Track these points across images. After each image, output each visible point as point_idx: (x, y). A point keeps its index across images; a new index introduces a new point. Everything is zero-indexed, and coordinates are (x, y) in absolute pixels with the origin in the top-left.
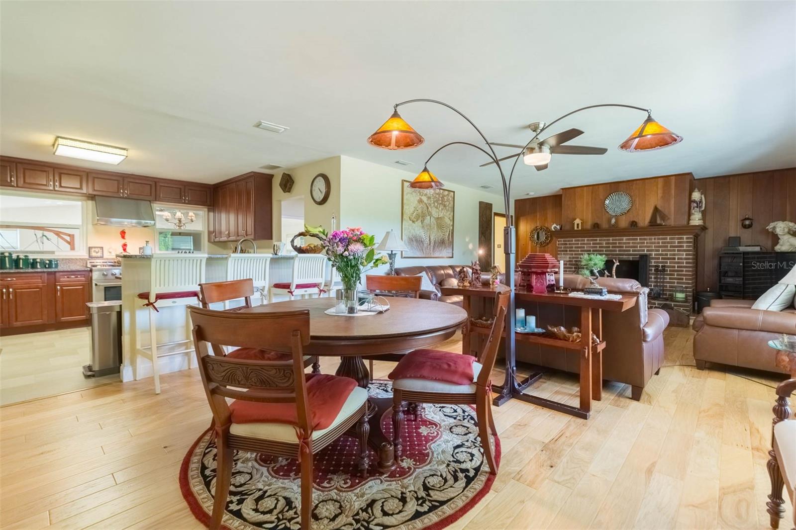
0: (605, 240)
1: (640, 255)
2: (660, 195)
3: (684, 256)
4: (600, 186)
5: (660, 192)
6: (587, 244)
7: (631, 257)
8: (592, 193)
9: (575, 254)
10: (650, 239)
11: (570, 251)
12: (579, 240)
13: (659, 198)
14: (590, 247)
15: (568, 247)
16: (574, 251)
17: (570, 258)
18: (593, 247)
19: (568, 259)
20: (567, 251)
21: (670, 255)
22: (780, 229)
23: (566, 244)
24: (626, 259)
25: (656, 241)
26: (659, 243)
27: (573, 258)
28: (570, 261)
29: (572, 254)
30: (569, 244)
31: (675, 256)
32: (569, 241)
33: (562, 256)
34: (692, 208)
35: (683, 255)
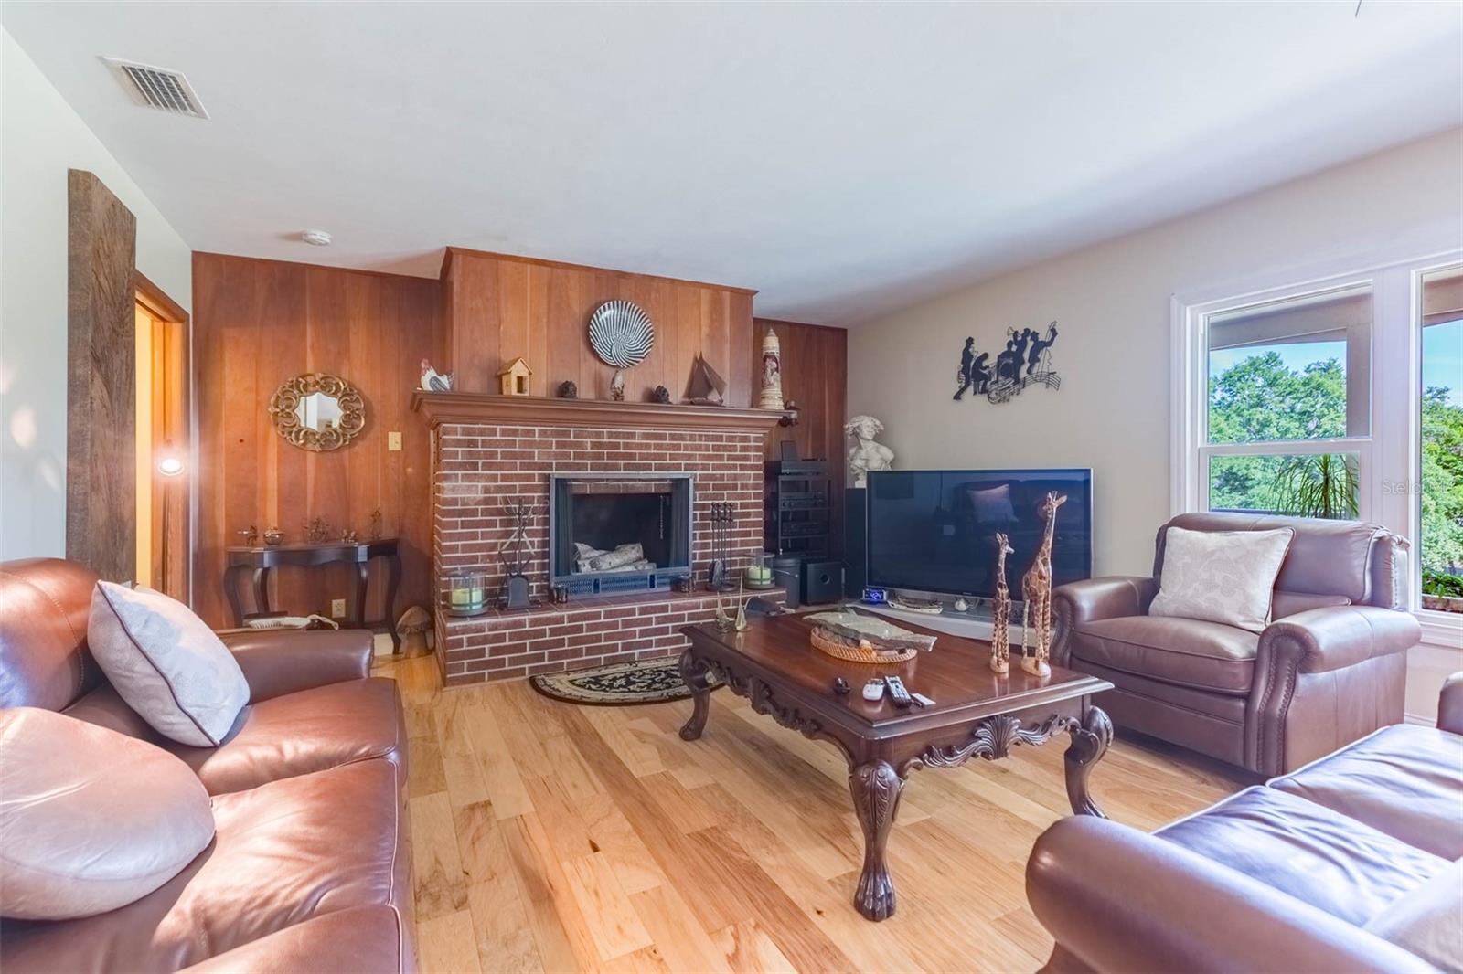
0: (589, 435)
1: (671, 480)
2: (705, 330)
3: (751, 482)
4: (571, 273)
5: (705, 321)
6: (539, 445)
7: (653, 483)
8: (549, 288)
9: (505, 478)
10: (692, 438)
11: (487, 466)
12: (515, 433)
13: (703, 336)
14: (549, 455)
15: (478, 455)
16: (500, 466)
17: (486, 490)
18: (557, 456)
19: (481, 496)
20: (475, 466)
21: (730, 477)
22: (867, 429)
23: (473, 443)
24: (643, 491)
25: (703, 443)
26: (707, 449)
27: (499, 489)
28: (486, 501)
29: (494, 478)
30: (484, 443)
31: (735, 479)
32: (482, 432)
33: (460, 483)
34: (769, 371)
35: (748, 477)
